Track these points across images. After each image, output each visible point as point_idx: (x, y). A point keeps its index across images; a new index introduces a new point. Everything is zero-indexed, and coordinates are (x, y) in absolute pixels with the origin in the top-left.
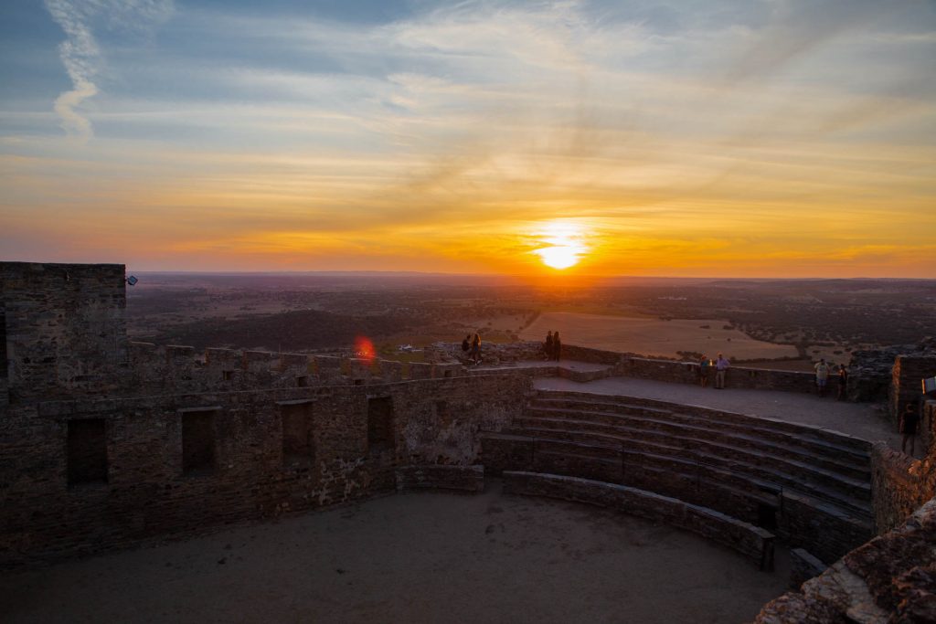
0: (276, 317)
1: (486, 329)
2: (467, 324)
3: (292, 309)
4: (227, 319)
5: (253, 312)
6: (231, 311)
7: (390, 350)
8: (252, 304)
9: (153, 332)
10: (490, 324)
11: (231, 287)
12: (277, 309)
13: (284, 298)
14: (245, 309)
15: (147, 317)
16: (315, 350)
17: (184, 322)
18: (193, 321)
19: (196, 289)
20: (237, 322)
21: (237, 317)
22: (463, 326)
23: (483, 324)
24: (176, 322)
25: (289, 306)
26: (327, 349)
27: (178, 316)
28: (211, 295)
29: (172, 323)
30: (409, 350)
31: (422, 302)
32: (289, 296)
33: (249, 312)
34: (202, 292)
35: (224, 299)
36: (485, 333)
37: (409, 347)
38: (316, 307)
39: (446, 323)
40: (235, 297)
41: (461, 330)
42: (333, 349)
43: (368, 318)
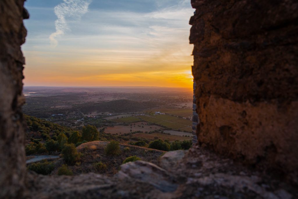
0: (112, 102)
1: (185, 106)
2: (178, 105)
3: (116, 99)
4: (95, 102)
5: (103, 100)
6: (96, 100)
7: (152, 114)
8: (103, 97)
9: (70, 107)
10: (186, 105)
11: (95, 92)
12: (111, 99)
13: (113, 95)
14: (100, 99)
15: (68, 101)
16: (126, 113)
17: (80, 103)
18: (84, 103)
19: (83, 92)
20: (99, 103)
21: (98, 102)
22: (177, 105)
23: (183, 105)
24: (78, 103)
25: (115, 98)
26: (130, 113)
27: (78, 101)
28: (89, 94)
29: (76, 103)
30: (159, 114)
31: (161, 97)
32: (115, 95)
33: (102, 100)
34: (86, 93)
35: (93, 95)
36: (185, 108)
37: (159, 112)
38: (124, 98)
39: (170, 104)
40: (96, 95)
41: (176, 107)
42: (132, 113)
43: (144, 102)
